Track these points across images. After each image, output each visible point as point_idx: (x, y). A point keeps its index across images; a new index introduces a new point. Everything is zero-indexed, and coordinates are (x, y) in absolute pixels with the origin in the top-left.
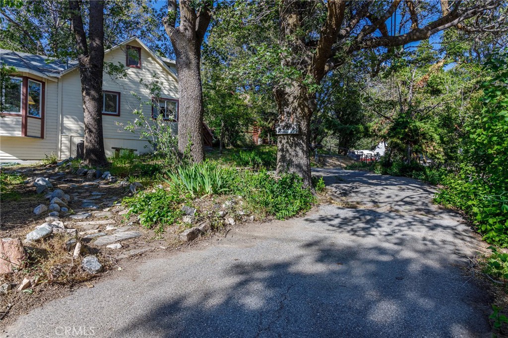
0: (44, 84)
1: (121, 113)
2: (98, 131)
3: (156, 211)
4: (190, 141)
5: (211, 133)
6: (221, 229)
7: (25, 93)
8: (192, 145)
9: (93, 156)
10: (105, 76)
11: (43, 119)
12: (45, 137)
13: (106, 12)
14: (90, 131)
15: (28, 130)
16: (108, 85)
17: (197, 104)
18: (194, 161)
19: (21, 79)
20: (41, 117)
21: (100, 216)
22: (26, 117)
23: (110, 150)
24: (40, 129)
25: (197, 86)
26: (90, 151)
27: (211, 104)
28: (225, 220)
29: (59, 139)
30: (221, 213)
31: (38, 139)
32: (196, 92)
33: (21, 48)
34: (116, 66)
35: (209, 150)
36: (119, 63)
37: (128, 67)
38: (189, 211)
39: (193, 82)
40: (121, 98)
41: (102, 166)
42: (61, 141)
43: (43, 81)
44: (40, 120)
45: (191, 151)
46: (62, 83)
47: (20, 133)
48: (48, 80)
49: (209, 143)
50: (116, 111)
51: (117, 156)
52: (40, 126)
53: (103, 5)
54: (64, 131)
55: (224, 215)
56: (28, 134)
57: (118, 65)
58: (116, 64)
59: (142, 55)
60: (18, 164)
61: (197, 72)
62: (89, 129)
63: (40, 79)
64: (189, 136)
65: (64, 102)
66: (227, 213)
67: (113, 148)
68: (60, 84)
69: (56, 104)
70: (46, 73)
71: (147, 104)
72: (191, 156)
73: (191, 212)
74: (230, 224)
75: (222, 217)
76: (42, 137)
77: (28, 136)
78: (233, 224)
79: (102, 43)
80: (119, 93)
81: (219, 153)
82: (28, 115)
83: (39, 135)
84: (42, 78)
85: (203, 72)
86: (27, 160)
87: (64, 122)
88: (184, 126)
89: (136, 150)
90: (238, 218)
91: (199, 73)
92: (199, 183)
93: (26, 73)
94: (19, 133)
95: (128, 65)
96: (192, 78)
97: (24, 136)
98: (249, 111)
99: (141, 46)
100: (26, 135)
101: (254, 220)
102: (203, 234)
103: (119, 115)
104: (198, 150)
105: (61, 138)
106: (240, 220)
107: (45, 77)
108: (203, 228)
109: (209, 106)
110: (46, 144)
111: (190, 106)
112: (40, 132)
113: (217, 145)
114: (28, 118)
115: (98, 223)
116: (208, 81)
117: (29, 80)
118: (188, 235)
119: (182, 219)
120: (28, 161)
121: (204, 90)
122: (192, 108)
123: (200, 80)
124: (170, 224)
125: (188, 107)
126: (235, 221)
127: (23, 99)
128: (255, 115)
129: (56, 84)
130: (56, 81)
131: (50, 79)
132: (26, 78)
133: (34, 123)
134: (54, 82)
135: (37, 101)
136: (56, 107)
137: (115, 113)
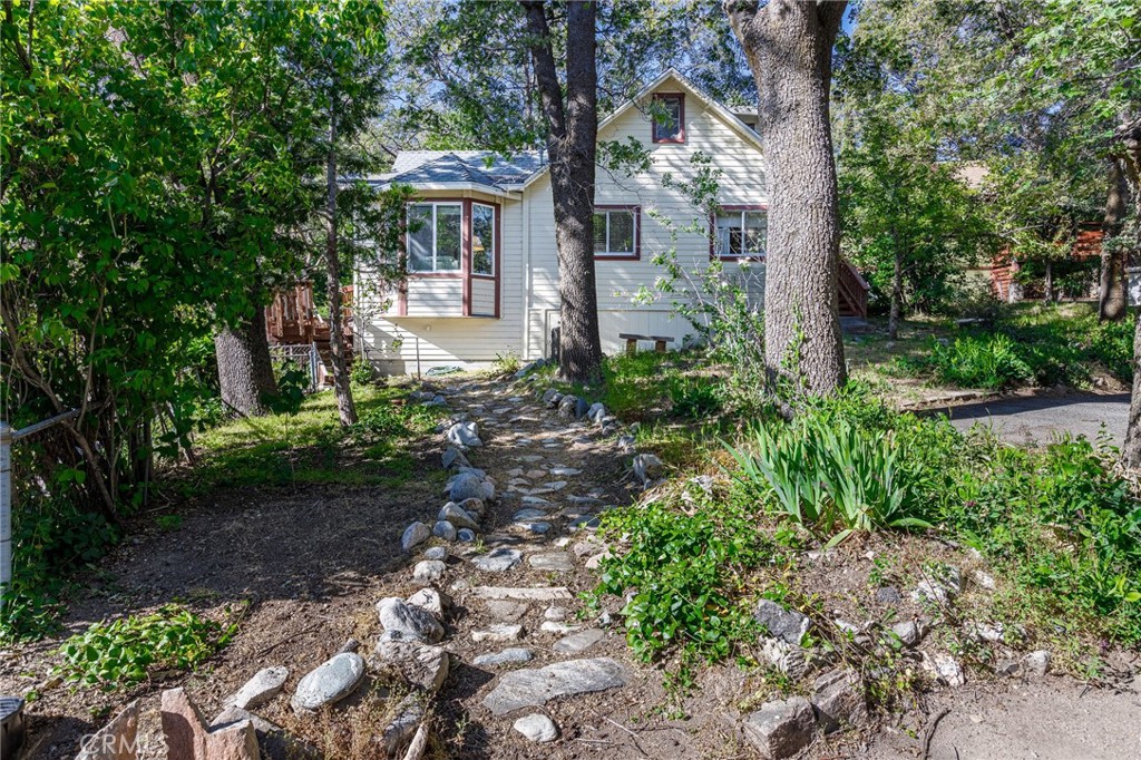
0: (498, 207)
1: (642, 253)
2: (585, 304)
3: (674, 601)
4: (798, 330)
5: (862, 281)
6: (906, 704)
7: (467, 231)
8: (806, 340)
10: (601, 175)
11: (497, 279)
12: (501, 316)
13: (599, 25)
14: (570, 306)
15: (473, 303)
16: (607, 192)
17: (821, 221)
18: (810, 388)
19: (461, 204)
20: (493, 275)
21: (540, 565)
22: (470, 277)
23: (614, 341)
24: (494, 298)
25: (819, 169)
27: (863, 206)
28: (920, 659)
30: (904, 630)
31: (490, 319)
32: (820, 186)
33: (476, 142)
34: (625, 148)
35: (859, 328)
36: (631, 138)
37: (656, 145)
38: (783, 623)
39: (808, 157)
40: (642, 217)
42: (529, 321)
43: (498, 202)
44: (493, 282)
45: (802, 358)
46: (529, 202)
47: (461, 309)
48: (505, 199)
49: (857, 307)
50: (630, 250)
51: (632, 354)
52: (493, 294)
53: (595, 10)
55: (918, 639)
56: (474, 311)
57: (628, 143)
58: (625, 142)
59: (686, 109)
60: (459, 370)
61: (821, 126)
62: (569, 303)
63: (491, 200)
64: (795, 316)
65: (533, 240)
66: (927, 631)
67: (622, 336)
68: (526, 202)
69: (519, 246)
70: (500, 185)
71: (689, 231)
72: (802, 374)
73: (789, 629)
74: (943, 682)
75: (910, 647)
76: (497, 315)
77: (473, 315)
78: (954, 682)
79: (593, 101)
80: (638, 208)
81: (887, 339)
82: (473, 273)
83: (492, 312)
84: (495, 196)
85: (839, 126)
86: (474, 361)
87: (535, 288)
88: (782, 288)
89: (672, 340)
90: (976, 659)
91: (827, 130)
92: (823, 489)
93: (467, 191)
94: (456, 311)
95: (655, 140)
96: (806, 147)
97: (466, 315)
98: (985, 212)
99: (685, 88)
100: (470, 314)
101: (1048, 669)
102: (833, 727)
103: (637, 258)
104: (822, 356)
105: (529, 315)
106: (984, 666)
107: (500, 193)
108: (835, 702)
109: (858, 209)
110: (502, 329)
111: (798, 230)
112: (493, 305)
113: (879, 310)
114: (474, 280)
115: (527, 596)
116: (854, 145)
117: (474, 203)
118: (775, 735)
119: (756, 647)
120: (475, 364)
121: (840, 170)
122: (804, 234)
123: (829, 148)
124: (715, 661)
125: (793, 233)
126: (963, 669)
127: (464, 244)
128: (1003, 225)
129: (519, 205)
130: (518, 197)
131: (508, 195)
132: (468, 202)
133: (483, 288)
134: (515, 201)
135: (487, 244)
136: (519, 252)
137: (630, 254)
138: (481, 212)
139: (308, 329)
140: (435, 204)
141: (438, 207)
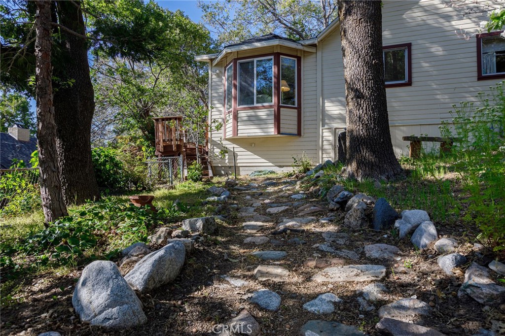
0: (299, 59)
1: (414, 80)
7: (277, 73)
9: (366, 154)
11: (299, 109)
12: (302, 134)
15: (281, 126)
19: (272, 57)
20: (296, 106)
22: (279, 107)
24: (296, 123)
26: (358, 142)
29: (320, 135)
31: (294, 137)
40: (413, 52)
41: (388, 178)
42: (322, 137)
43: (299, 55)
44: (296, 111)
46: (322, 53)
47: (273, 130)
48: (304, 51)
50: (404, 79)
52: (296, 119)
54: (327, 121)
56: (282, 130)
60: (273, 172)
63: (294, 54)
65: (325, 79)
67: (406, 138)
68: (319, 54)
69: (315, 84)
76: (299, 134)
77: (282, 134)
80: (409, 46)
82: (281, 104)
83: (296, 132)
84: (296, 50)
87: (327, 108)
93: (277, 48)
97: (277, 133)
100: (279, 133)
103: (409, 84)
105: (322, 133)
107: (300, 47)
110: (303, 143)
112: (296, 127)
114: (281, 109)
117: (281, 56)
120: (283, 168)
127: (274, 83)
129: (314, 56)
130: (313, 50)
131: (306, 49)
132: (277, 56)
133: (289, 115)
134: (311, 53)
135: (291, 86)
136: (314, 88)
137: (403, 82)
138: (286, 61)
139: (178, 146)
140: (255, 60)
141: (258, 61)
